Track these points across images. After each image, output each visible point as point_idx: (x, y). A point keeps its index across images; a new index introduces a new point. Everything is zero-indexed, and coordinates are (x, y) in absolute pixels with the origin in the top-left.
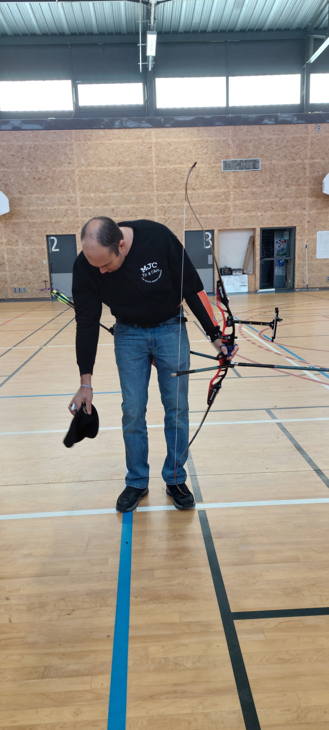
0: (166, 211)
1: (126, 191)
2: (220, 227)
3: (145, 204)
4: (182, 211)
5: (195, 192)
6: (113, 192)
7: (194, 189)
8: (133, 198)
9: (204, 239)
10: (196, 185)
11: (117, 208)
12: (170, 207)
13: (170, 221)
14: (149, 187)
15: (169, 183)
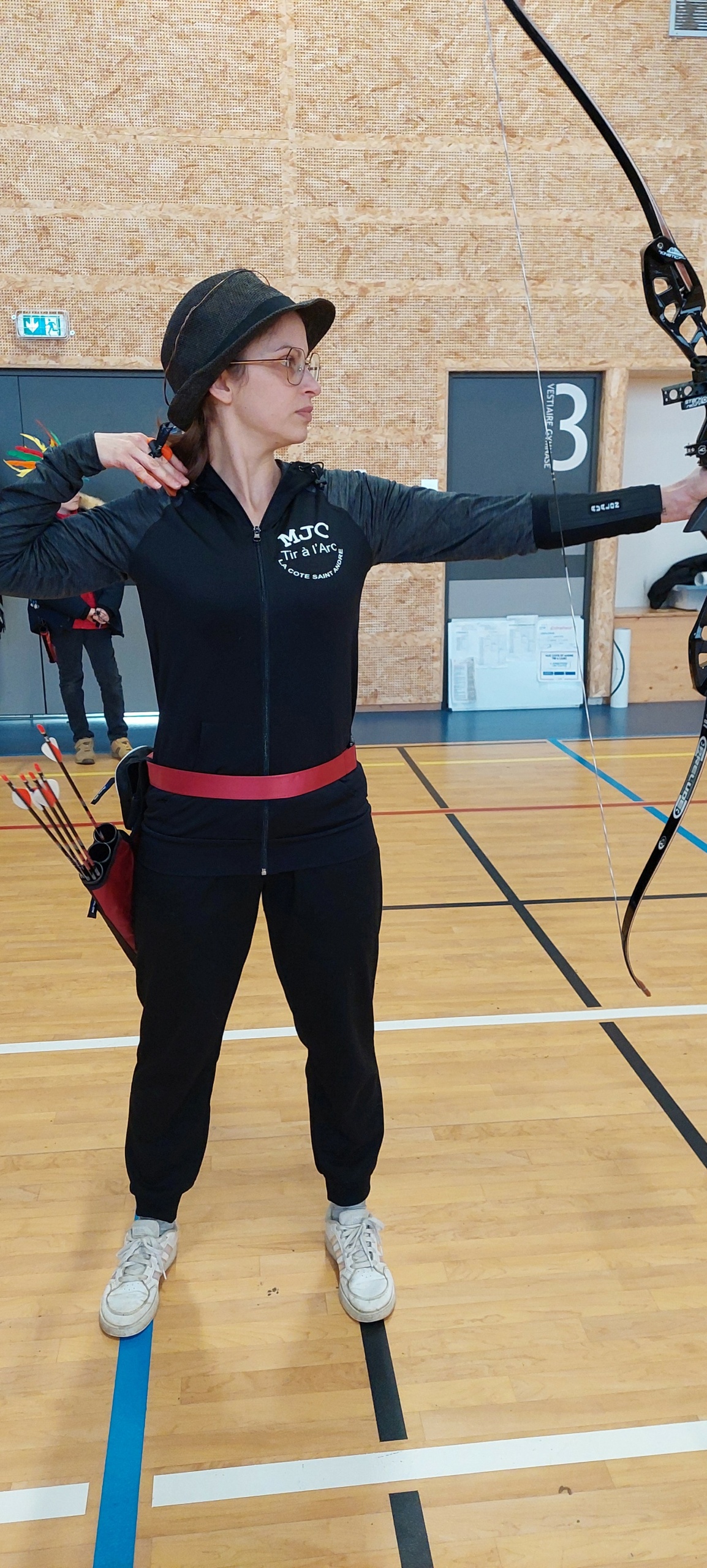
0: (347, 251)
1: (115, 115)
2: (639, 355)
3: (229, 207)
4: (437, 258)
5: (512, 149)
6: (38, 121)
7: (511, 134)
8: (162, 168)
9: (549, 420)
10: (523, 107)
11: (65, 218)
12: (374, 229)
13: (370, 313)
14: (254, 106)
15: (371, 85)
